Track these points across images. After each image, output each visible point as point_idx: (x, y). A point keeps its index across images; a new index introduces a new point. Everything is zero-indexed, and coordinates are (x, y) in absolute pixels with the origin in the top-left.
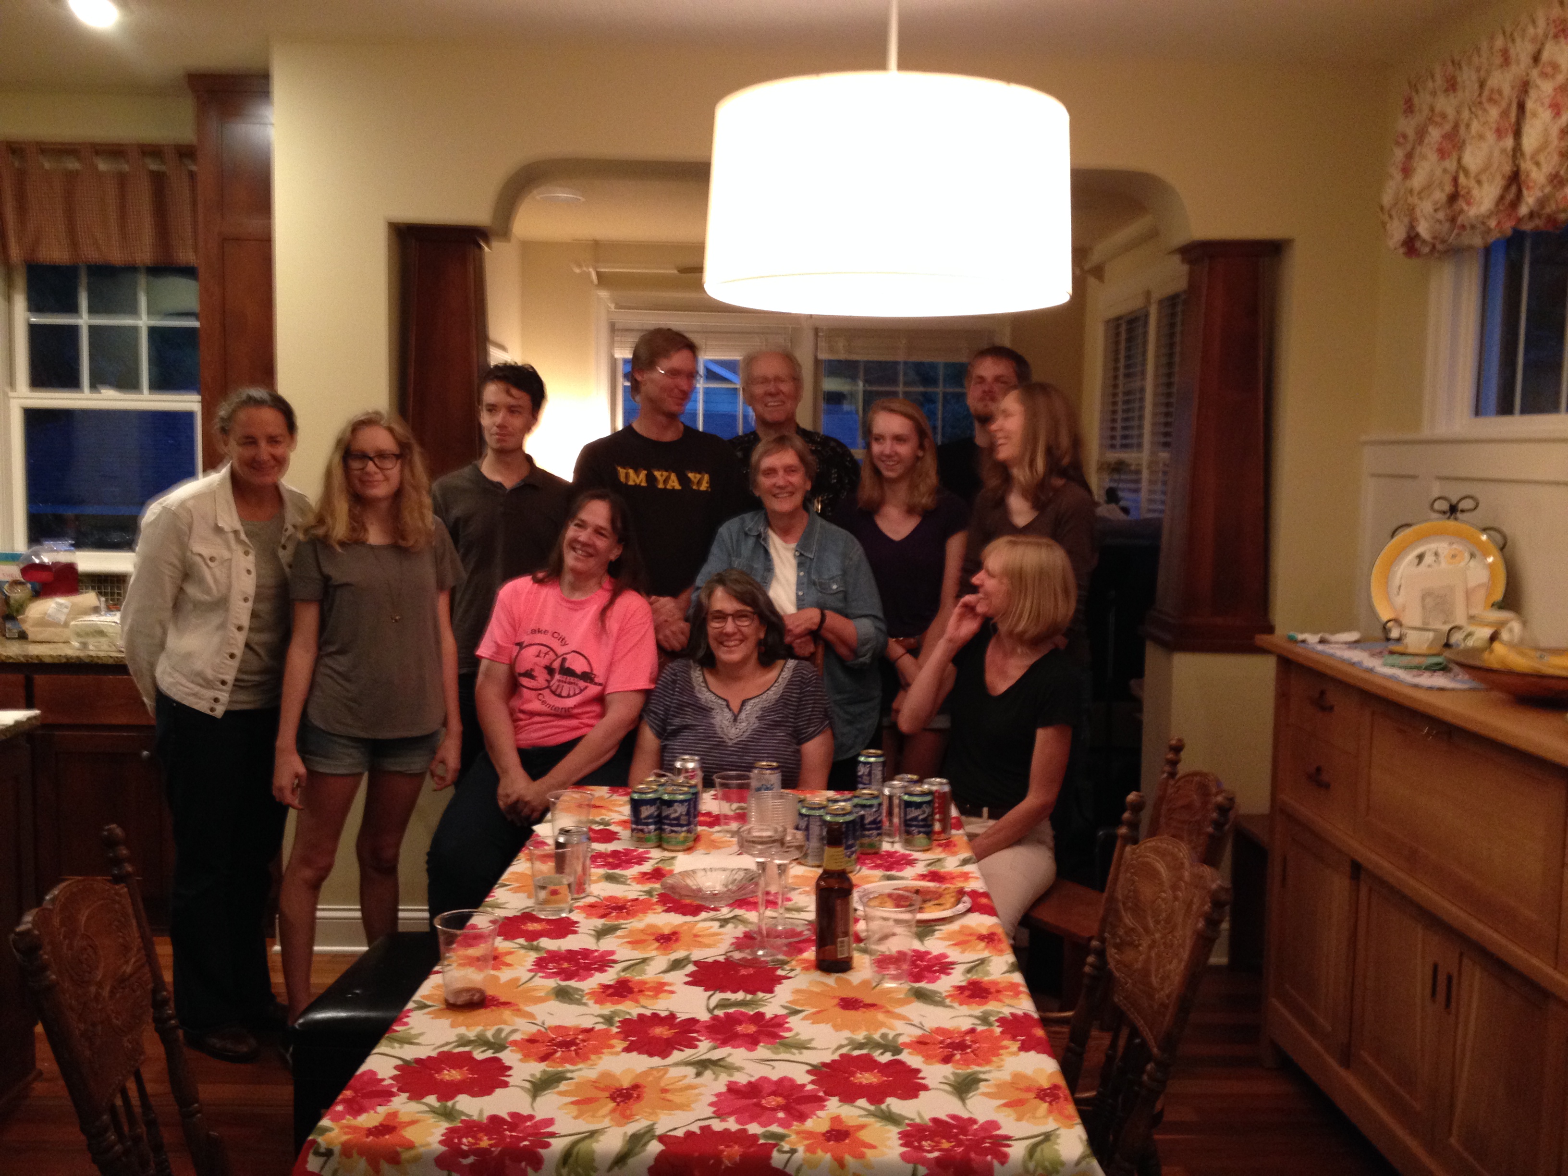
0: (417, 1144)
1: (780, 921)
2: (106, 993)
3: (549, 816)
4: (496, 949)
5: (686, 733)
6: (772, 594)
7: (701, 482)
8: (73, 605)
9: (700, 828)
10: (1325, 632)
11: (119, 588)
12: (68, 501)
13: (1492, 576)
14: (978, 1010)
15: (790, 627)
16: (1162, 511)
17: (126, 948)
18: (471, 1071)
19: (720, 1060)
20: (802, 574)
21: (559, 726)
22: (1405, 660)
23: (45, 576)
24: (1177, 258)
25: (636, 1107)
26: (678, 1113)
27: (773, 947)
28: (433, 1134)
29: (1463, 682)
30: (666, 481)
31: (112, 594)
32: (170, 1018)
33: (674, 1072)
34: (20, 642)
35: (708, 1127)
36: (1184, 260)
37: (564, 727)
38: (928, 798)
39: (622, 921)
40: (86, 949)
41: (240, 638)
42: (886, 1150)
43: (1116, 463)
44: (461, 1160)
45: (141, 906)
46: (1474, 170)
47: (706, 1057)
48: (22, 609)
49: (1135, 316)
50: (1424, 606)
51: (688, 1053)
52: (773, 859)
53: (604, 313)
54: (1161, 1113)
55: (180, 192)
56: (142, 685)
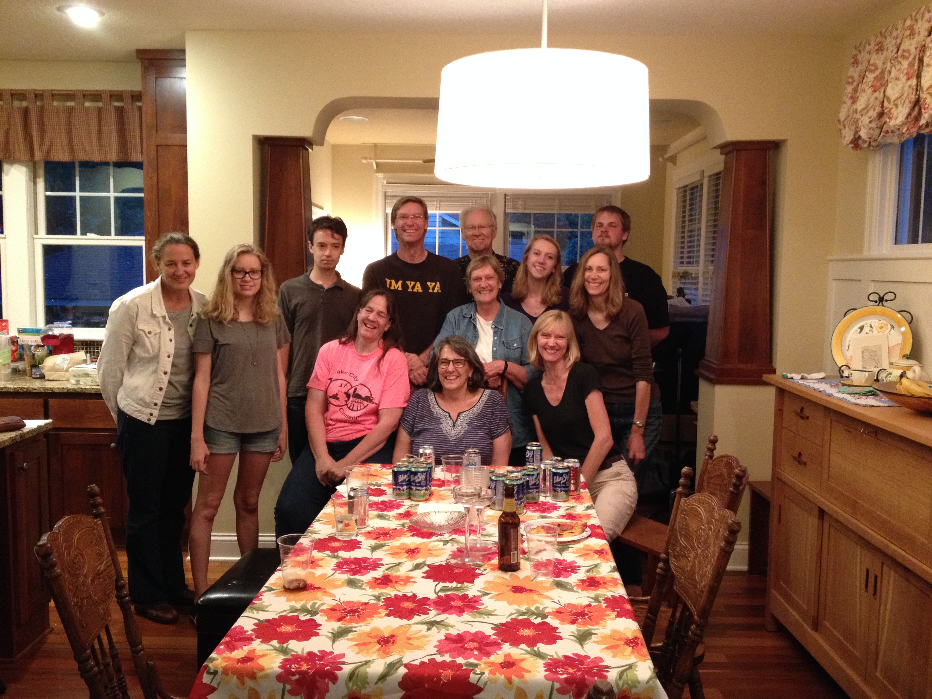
0: (265, 668)
1: (479, 542)
2: (89, 581)
3: (345, 481)
4: (313, 557)
5: (425, 434)
6: (478, 350)
7: (435, 287)
8: (71, 358)
9: (433, 488)
10: (804, 372)
11: (98, 349)
12: (68, 299)
13: (904, 340)
14: (592, 594)
15: (487, 371)
16: (709, 301)
17: (100, 555)
18: (298, 626)
19: (441, 621)
20: (496, 338)
21: (352, 430)
22: (851, 389)
23: (55, 342)
24: (718, 151)
25: (392, 648)
26: (416, 651)
27: (473, 556)
28: (275, 662)
29: (886, 403)
30: (413, 287)
31: (94, 352)
33: (415, 628)
34: (41, 380)
35: (434, 659)
36: (721, 154)
37: (354, 430)
38: (566, 471)
39: (386, 542)
40: (77, 556)
41: (166, 379)
42: (536, 673)
43: (683, 273)
44: (291, 677)
46: (893, 98)
47: (433, 619)
48: (42, 361)
49: (695, 185)
50: (863, 358)
51: (423, 617)
52: (474, 505)
53: (380, 186)
54: (702, 656)
55: (132, 118)
56: (110, 405)
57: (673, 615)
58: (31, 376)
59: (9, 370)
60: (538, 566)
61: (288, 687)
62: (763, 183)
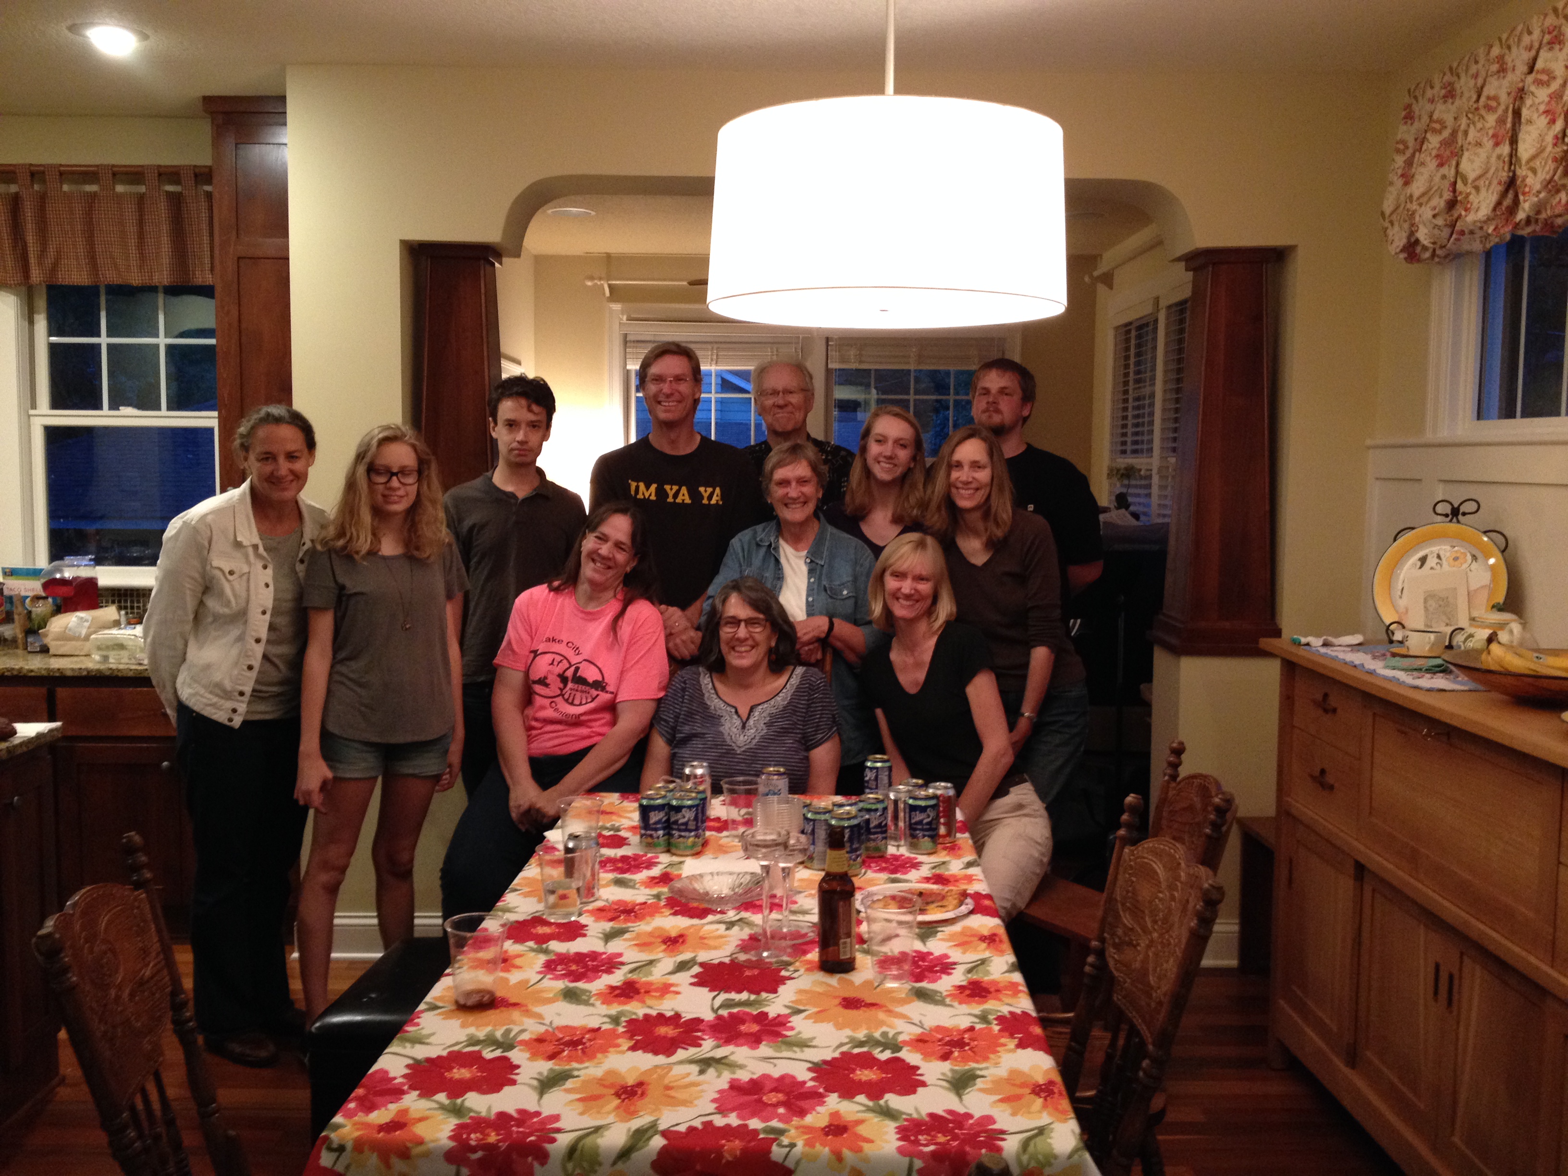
0: (426, 1140)
1: (786, 924)
2: (126, 996)
4: (506, 952)
5: (695, 742)
7: (712, 496)
8: (94, 618)
9: (708, 833)
10: (1327, 635)
12: (89, 517)
13: (1494, 580)
14: (977, 1009)
15: (801, 634)
16: (1170, 516)
17: (144, 953)
18: (480, 1069)
19: (722, 1058)
20: (812, 580)
21: (571, 735)
22: (1406, 662)
23: (65, 590)
24: (1182, 265)
25: (640, 1104)
26: (681, 1109)
27: (777, 949)
28: (442, 1130)
29: (1464, 684)
30: (676, 496)
31: (134, 608)
33: (678, 1070)
34: (43, 655)
35: (710, 1123)
36: (1187, 269)
37: (575, 736)
38: (932, 802)
39: (630, 924)
40: (106, 953)
41: (258, 650)
42: (883, 1144)
43: (1126, 469)
44: (469, 1154)
45: (160, 913)
46: (1471, 176)
47: (709, 1055)
48: (43, 623)
49: (1144, 321)
50: (1426, 609)
51: (692, 1051)
52: (777, 862)
53: (616, 326)
54: (1162, 1112)
55: (196, 212)
56: (165, 696)
57: (1113, 1044)
58: (25, 648)
61: (465, 1171)
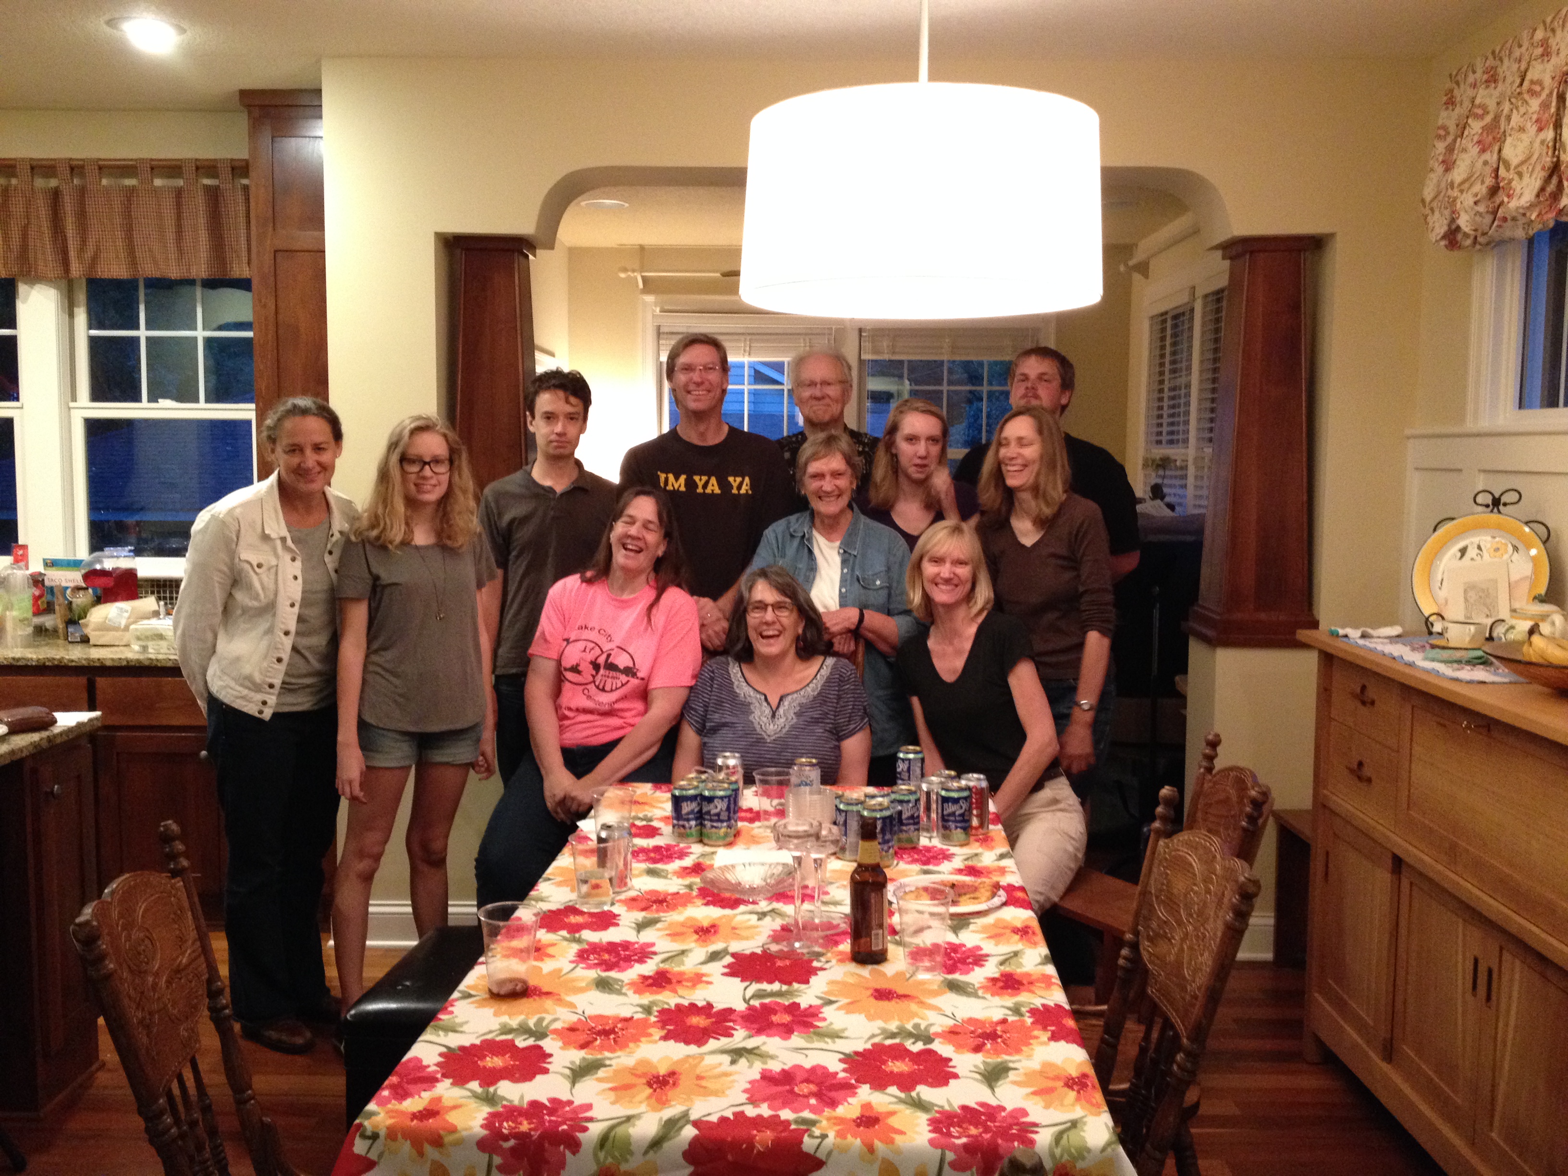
0: (459, 1128)
1: (818, 914)
2: (162, 982)
3: (592, 812)
4: (539, 941)
5: (724, 731)
7: (742, 485)
8: (133, 609)
9: (740, 824)
10: (1366, 626)
12: (129, 509)
13: (1536, 570)
14: (1010, 1001)
15: (828, 625)
16: (1206, 507)
17: (181, 940)
18: (513, 1058)
19: (754, 1049)
20: (845, 571)
21: (602, 726)
22: (1446, 654)
23: (105, 582)
24: (1219, 253)
25: (671, 1093)
26: (712, 1099)
27: (808, 939)
28: (474, 1118)
29: (1505, 676)
30: (705, 486)
31: (168, 598)
32: (225, 1007)
33: (710, 1060)
34: (83, 645)
35: (743, 1113)
36: (1224, 258)
37: (607, 726)
38: (965, 794)
39: (662, 914)
40: (143, 941)
41: (288, 643)
42: (916, 1136)
43: (1161, 459)
44: (501, 1143)
45: (196, 899)
46: (1514, 162)
47: (741, 1045)
48: (84, 614)
49: (1181, 310)
50: (1466, 600)
51: (724, 1042)
52: (808, 852)
53: (649, 317)
54: (1196, 1106)
55: (235, 208)
56: (195, 688)
57: (1147, 1037)
58: (66, 638)
59: (30, 630)
60: (918, 955)
61: (497, 1160)
62: (1295, 307)
